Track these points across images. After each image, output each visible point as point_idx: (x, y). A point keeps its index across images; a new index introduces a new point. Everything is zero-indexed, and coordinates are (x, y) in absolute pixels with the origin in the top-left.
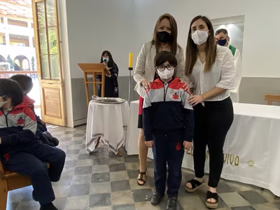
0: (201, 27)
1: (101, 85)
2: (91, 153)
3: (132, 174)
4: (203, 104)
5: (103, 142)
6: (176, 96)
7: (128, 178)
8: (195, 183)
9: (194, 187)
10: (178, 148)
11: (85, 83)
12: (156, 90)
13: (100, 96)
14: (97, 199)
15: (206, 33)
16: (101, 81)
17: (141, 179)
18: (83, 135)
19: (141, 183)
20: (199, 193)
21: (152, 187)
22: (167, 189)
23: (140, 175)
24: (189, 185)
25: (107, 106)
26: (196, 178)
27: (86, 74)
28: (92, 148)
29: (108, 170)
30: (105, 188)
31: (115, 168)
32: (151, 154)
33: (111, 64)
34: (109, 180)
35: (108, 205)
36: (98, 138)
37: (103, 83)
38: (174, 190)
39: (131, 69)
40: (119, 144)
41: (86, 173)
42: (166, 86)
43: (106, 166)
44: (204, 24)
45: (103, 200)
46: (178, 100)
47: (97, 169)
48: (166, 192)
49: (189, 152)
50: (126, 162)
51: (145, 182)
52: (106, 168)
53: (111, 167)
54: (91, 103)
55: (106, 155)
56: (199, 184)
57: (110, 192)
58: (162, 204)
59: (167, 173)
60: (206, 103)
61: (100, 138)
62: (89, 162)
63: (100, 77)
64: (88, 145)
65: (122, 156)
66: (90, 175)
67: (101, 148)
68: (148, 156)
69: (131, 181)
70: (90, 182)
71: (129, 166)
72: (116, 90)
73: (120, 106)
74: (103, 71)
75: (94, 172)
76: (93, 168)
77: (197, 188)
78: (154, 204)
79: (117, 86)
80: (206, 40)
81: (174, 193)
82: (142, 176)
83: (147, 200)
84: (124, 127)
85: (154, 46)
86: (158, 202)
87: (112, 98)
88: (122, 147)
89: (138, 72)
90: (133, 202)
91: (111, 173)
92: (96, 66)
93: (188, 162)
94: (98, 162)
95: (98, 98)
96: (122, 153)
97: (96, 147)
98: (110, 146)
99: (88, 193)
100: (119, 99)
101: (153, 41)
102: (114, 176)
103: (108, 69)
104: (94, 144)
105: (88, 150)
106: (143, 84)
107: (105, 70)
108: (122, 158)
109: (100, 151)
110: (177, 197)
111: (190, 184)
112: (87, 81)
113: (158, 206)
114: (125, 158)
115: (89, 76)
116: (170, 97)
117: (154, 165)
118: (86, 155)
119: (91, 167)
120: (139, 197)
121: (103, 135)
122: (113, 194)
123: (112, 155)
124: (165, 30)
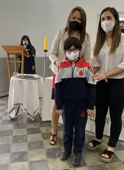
0: (109, 18)
1: (21, 63)
2: (12, 120)
3: (46, 136)
4: (107, 81)
5: (22, 110)
6: (81, 73)
7: (42, 139)
8: (95, 143)
9: (94, 146)
10: (83, 115)
11: (8, 62)
12: (66, 69)
13: (20, 72)
14: (17, 156)
15: (112, 23)
16: (21, 60)
17: (53, 140)
18: (6, 105)
19: (53, 143)
20: (98, 150)
21: (61, 146)
22: (73, 148)
23: (52, 137)
24: (91, 145)
25: (25, 81)
26: (96, 139)
27: (8, 54)
28: (13, 115)
29: (26, 133)
30: (23, 147)
31: (32, 131)
32: (61, 121)
33: (30, 46)
34: (26, 141)
35: (25, 161)
36: (18, 107)
37: (22, 62)
38: (79, 149)
39: (46, 51)
40: (35, 112)
41: (8, 135)
42: (73, 66)
43: (25, 130)
44: (111, 15)
45: (21, 157)
46: (83, 77)
47: (17, 132)
48: (72, 150)
49: (92, 118)
50: (41, 126)
51: (55, 142)
52: (24, 132)
53: (28, 130)
54: (13, 79)
55: (25, 121)
56: (99, 143)
57: (27, 150)
58: (69, 159)
59: (74, 135)
60: (109, 79)
61: (19, 107)
62: (11, 126)
63: (20, 57)
64: (10, 112)
65: (38, 122)
66: (11, 137)
67: (20, 115)
68: (59, 122)
69: (45, 142)
70: (11, 142)
71: (43, 130)
72: (33, 68)
73: (37, 81)
74: (22, 52)
75: (14, 135)
76: (13, 132)
77: (97, 146)
78: (63, 160)
79: (34, 65)
80: (112, 29)
81: (79, 151)
82: (54, 138)
83: (58, 157)
84: (40, 98)
85: (67, 33)
86: (66, 158)
87: (30, 75)
88: (38, 114)
89: (53, 53)
90: (46, 158)
91: (29, 136)
92: (17, 48)
93: (90, 127)
94: (18, 126)
95: (18, 74)
96: (38, 119)
97: (16, 114)
98: (28, 114)
99: (9, 151)
100: (35, 76)
101: (66, 29)
102: (30, 138)
103: (27, 50)
104: (14, 112)
105: (9, 117)
106: (56, 62)
107: (25, 52)
108: (38, 124)
109: (19, 118)
110: (81, 154)
111: (92, 143)
112: (9, 60)
113: (66, 161)
114: (40, 123)
115: (11, 56)
116: (77, 75)
117: (63, 129)
118: (8, 121)
119: (12, 130)
120: (51, 154)
121: (22, 105)
122: (30, 153)
123: (30, 121)
124: (76, 20)
